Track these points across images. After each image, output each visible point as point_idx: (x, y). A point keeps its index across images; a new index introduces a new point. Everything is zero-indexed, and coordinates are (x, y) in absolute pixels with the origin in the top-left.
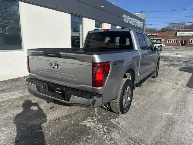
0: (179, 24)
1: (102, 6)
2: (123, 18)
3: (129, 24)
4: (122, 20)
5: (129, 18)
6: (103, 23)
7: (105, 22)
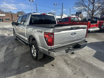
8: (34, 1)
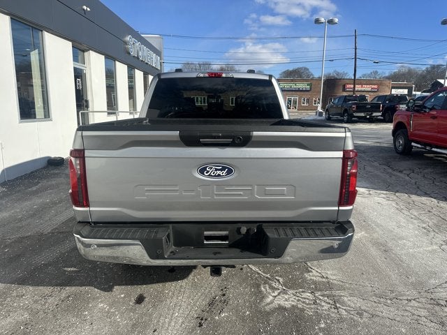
0: (200, 67)
1: (85, 7)
2: (126, 43)
3: (138, 58)
4: (126, 48)
5: (138, 44)
6: (87, 51)
7: (92, 50)
8: (336, 20)
